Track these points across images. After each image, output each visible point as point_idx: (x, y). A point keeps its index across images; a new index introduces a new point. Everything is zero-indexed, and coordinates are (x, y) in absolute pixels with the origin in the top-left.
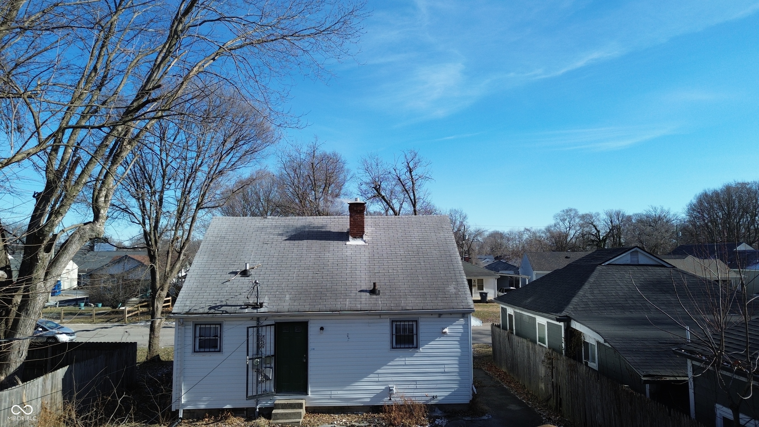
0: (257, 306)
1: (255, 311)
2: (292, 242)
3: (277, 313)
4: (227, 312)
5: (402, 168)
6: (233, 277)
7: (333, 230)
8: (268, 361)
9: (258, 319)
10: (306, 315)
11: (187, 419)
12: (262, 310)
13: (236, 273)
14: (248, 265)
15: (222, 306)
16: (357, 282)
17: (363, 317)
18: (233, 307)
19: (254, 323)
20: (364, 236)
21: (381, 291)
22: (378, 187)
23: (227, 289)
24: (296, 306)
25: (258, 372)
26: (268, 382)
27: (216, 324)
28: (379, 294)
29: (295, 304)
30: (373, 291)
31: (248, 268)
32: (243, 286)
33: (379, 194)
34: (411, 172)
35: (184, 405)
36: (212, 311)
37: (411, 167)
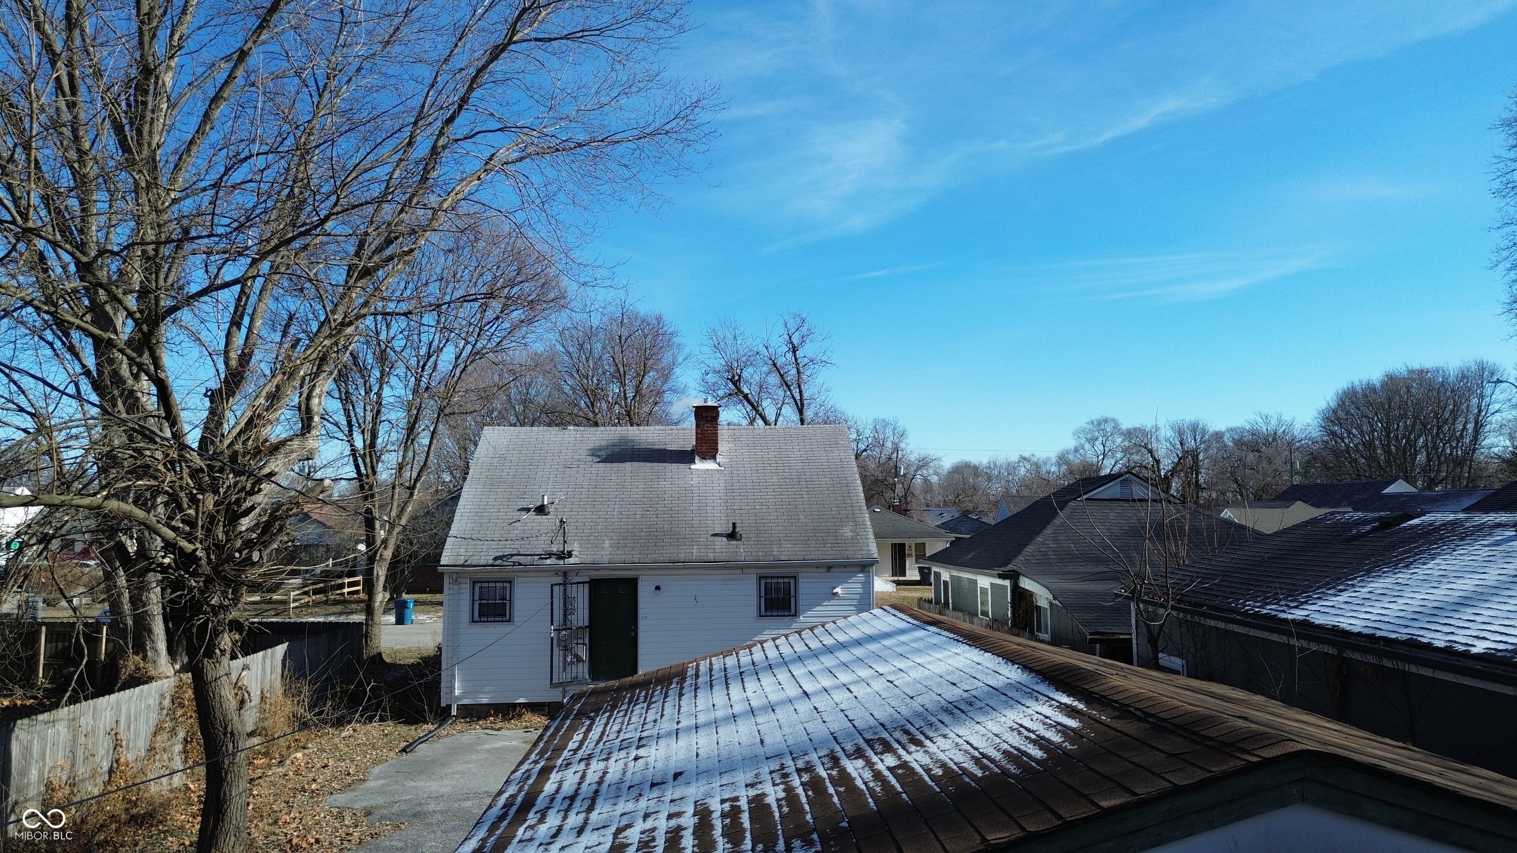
0: (563, 555)
1: (562, 562)
2: (608, 465)
3: (594, 566)
4: (520, 564)
5: (780, 344)
6: (525, 516)
7: (669, 448)
8: (580, 635)
9: (565, 574)
10: (636, 569)
11: (463, 718)
12: (571, 560)
13: (528, 510)
14: (546, 497)
15: (512, 555)
16: (708, 522)
17: (718, 572)
18: (529, 557)
19: (560, 580)
20: (718, 457)
21: (744, 536)
22: (737, 378)
23: (517, 532)
24: (620, 556)
25: (566, 649)
26: (580, 665)
27: (503, 582)
28: (740, 539)
29: (619, 552)
30: (732, 535)
31: (546, 503)
32: (540, 528)
33: (739, 390)
34: (794, 352)
35: (457, 698)
36: (499, 562)
37: (796, 343)
